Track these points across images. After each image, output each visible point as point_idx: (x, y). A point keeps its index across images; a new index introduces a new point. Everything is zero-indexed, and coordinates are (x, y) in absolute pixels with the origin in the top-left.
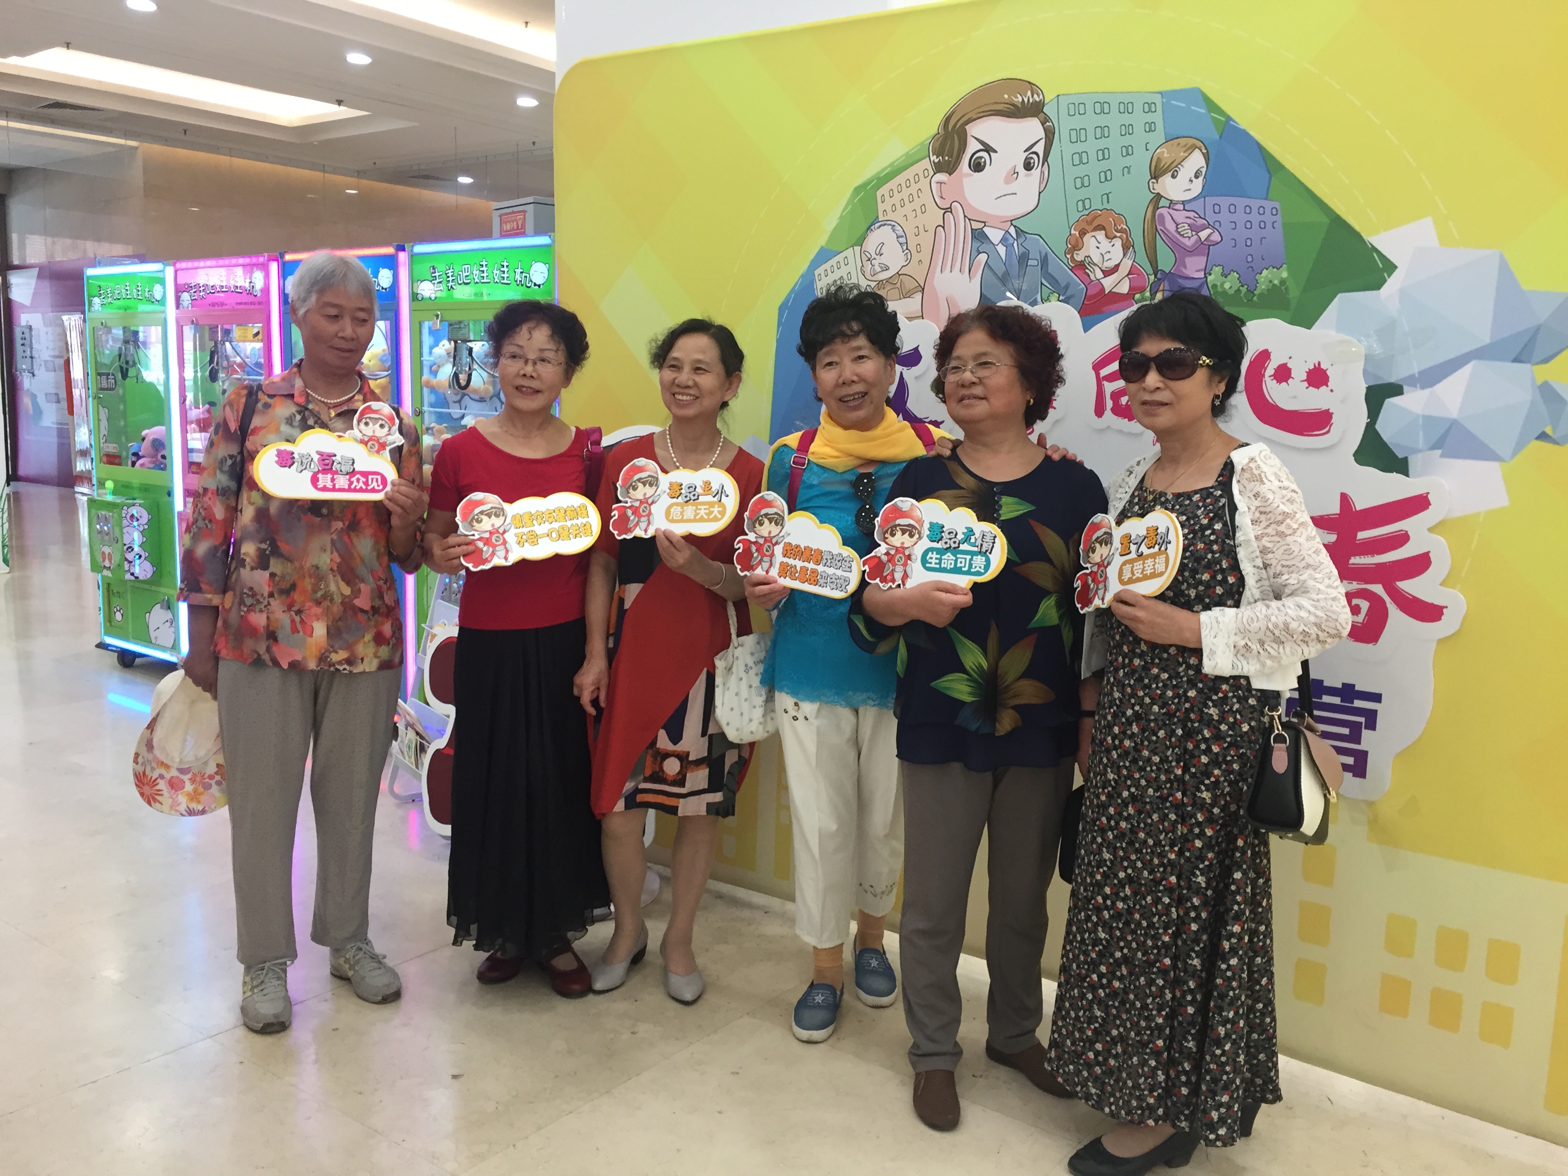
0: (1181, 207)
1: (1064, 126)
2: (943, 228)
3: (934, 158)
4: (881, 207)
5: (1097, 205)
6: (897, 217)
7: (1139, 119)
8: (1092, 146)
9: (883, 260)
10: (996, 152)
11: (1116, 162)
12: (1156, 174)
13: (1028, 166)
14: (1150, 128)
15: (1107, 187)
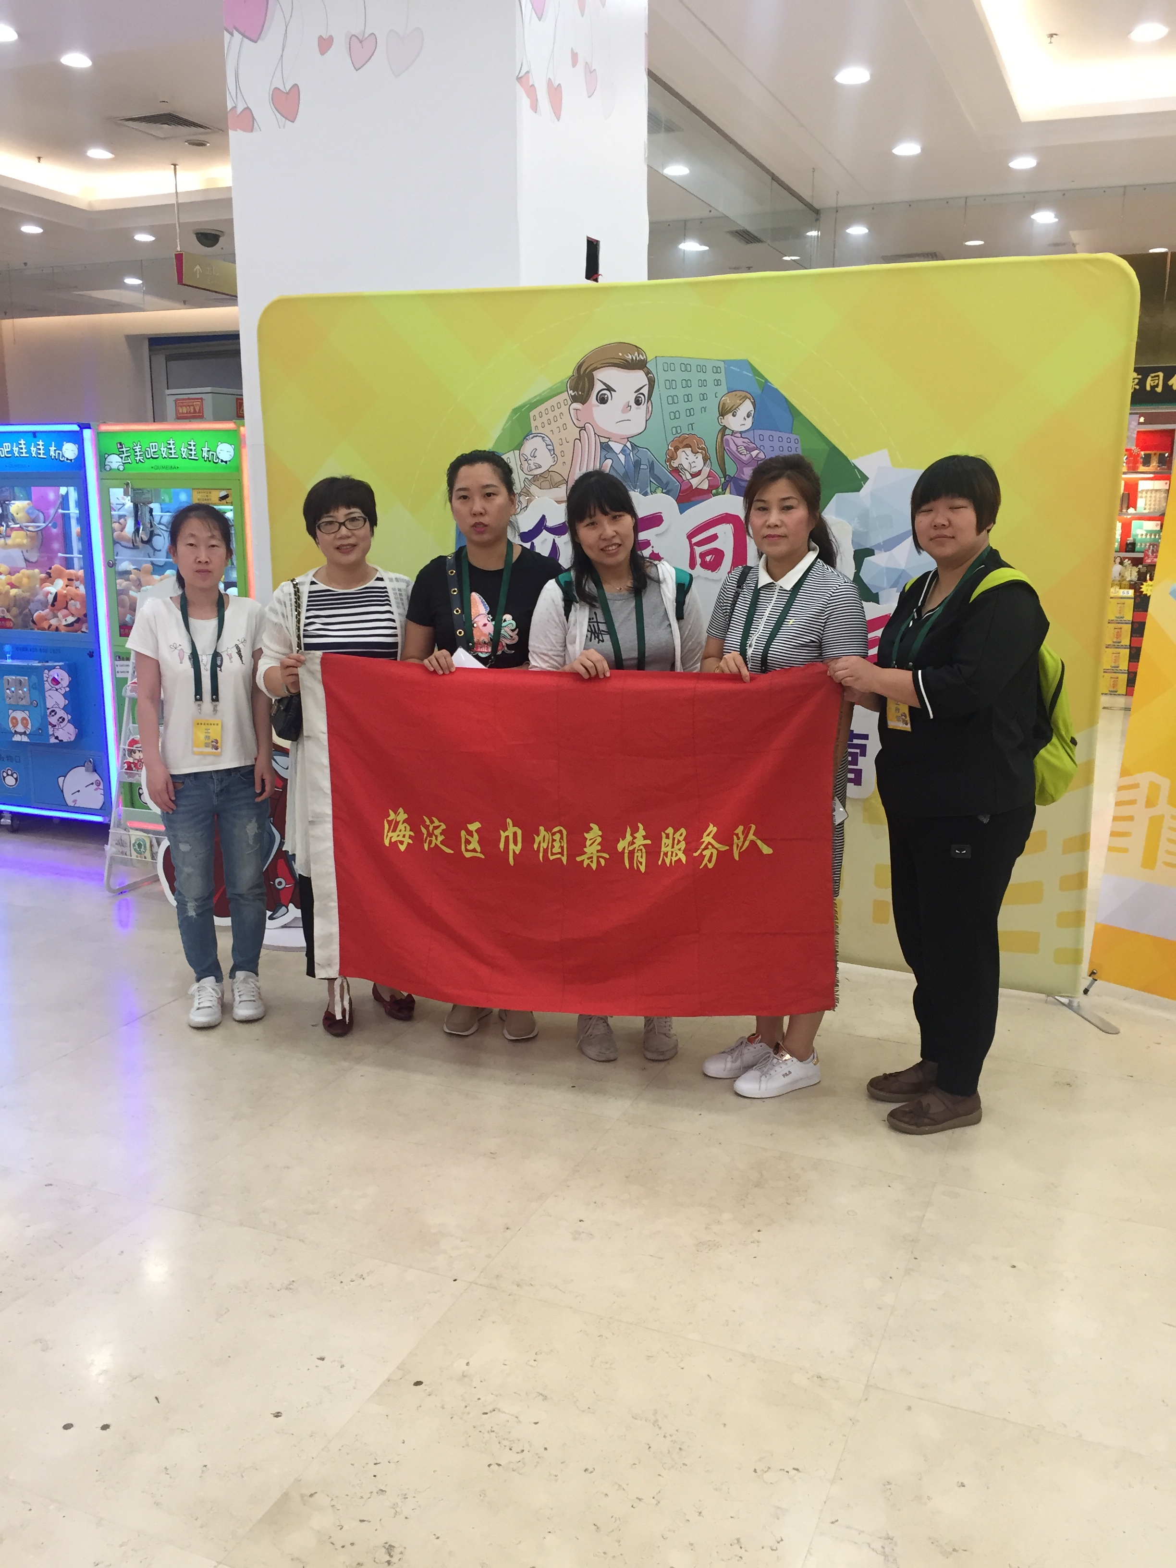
0: (739, 435)
1: (661, 378)
2: (580, 440)
3: (571, 392)
4: (533, 424)
5: (685, 431)
6: (546, 431)
7: (710, 377)
9: (537, 460)
10: (615, 391)
11: (696, 404)
12: (723, 413)
13: (638, 402)
14: (718, 383)
15: (691, 420)
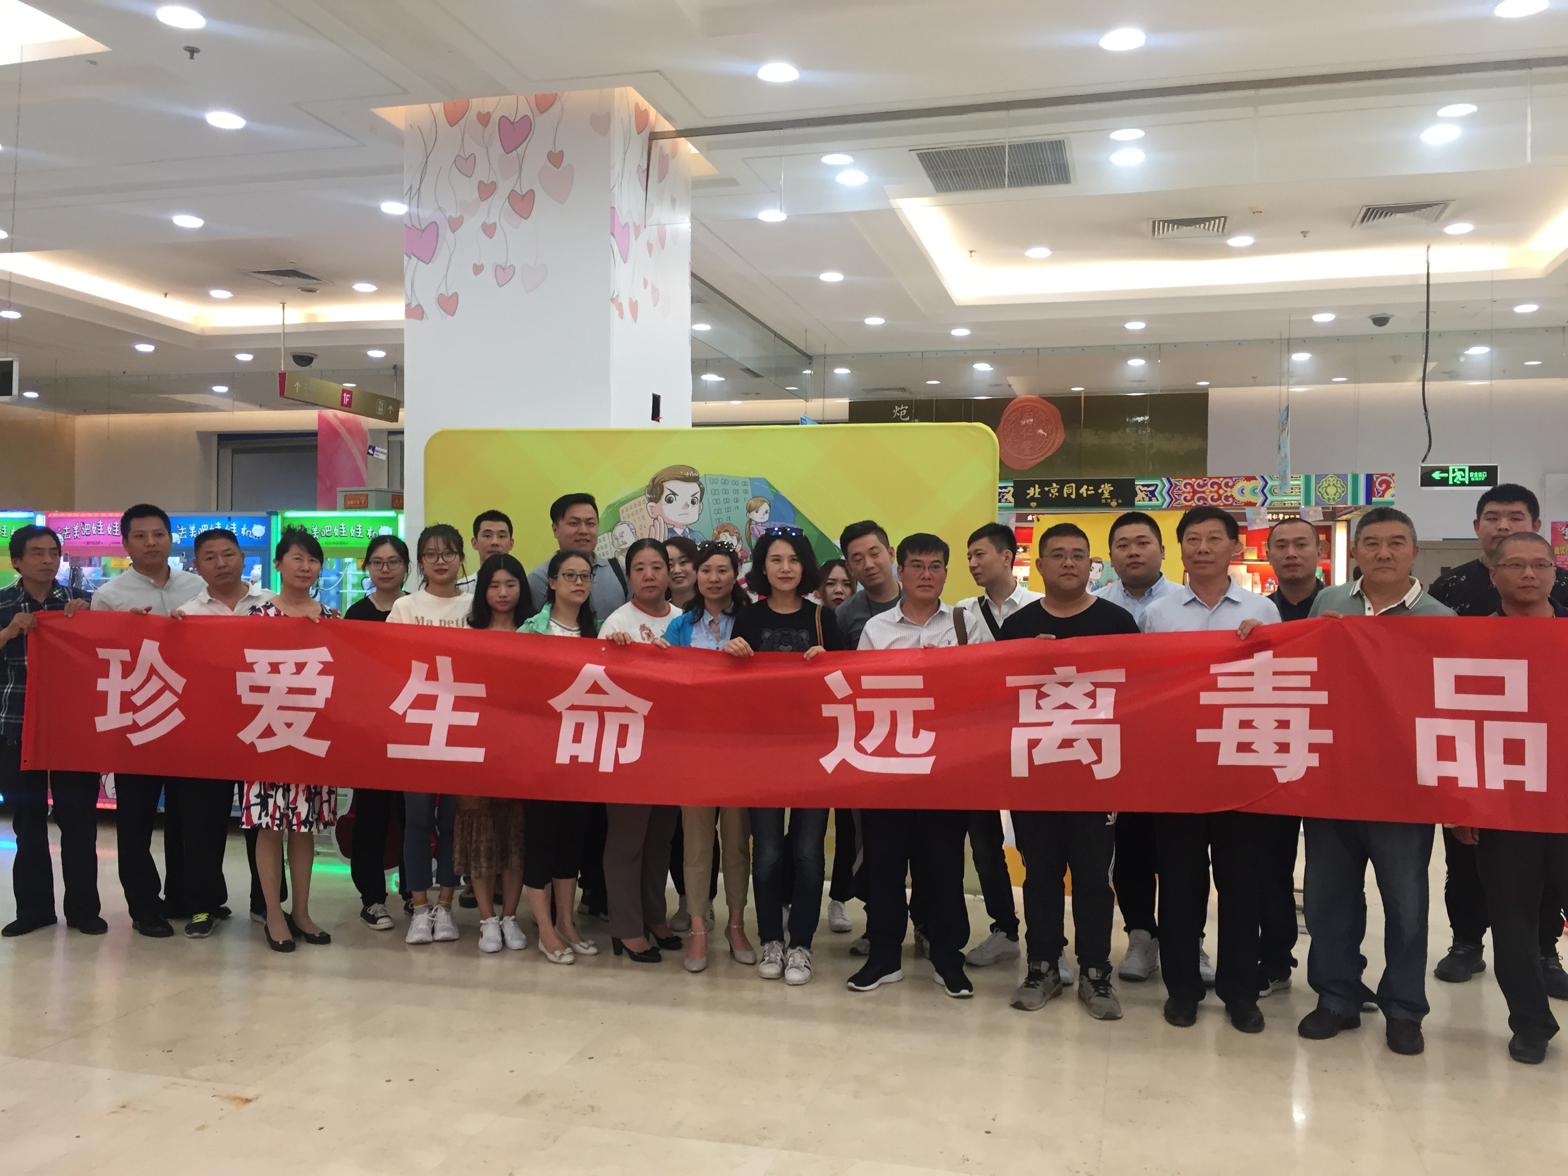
0: (760, 525)
2: (654, 526)
3: (648, 495)
4: (622, 515)
5: (725, 521)
6: (631, 520)
7: (741, 488)
8: (722, 497)
9: (624, 539)
10: (677, 495)
11: (732, 504)
12: (750, 510)
13: (693, 503)
14: (746, 492)
15: (729, 514)
